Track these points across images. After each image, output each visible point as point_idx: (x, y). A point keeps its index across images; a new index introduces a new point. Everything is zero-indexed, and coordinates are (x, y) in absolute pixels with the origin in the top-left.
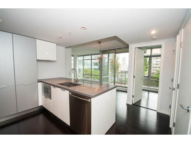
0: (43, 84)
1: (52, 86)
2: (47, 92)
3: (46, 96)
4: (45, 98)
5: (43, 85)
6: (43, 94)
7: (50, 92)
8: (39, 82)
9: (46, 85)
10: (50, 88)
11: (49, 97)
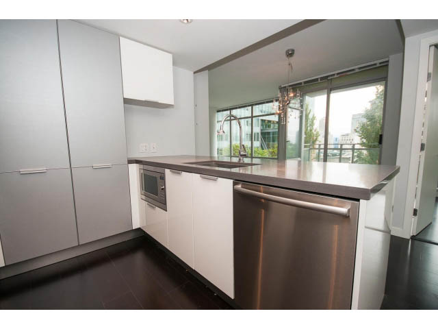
0: (142, 166)
1: (167, 171)
2: (154, 189)
3: (150, 200)
4: (150, 209)
5: (142, 171)
6: (144, 197)
7: (164, 190)
8: (131, 162)
9: (151, 168)
10: (163, 178)
11: (159, 204)
